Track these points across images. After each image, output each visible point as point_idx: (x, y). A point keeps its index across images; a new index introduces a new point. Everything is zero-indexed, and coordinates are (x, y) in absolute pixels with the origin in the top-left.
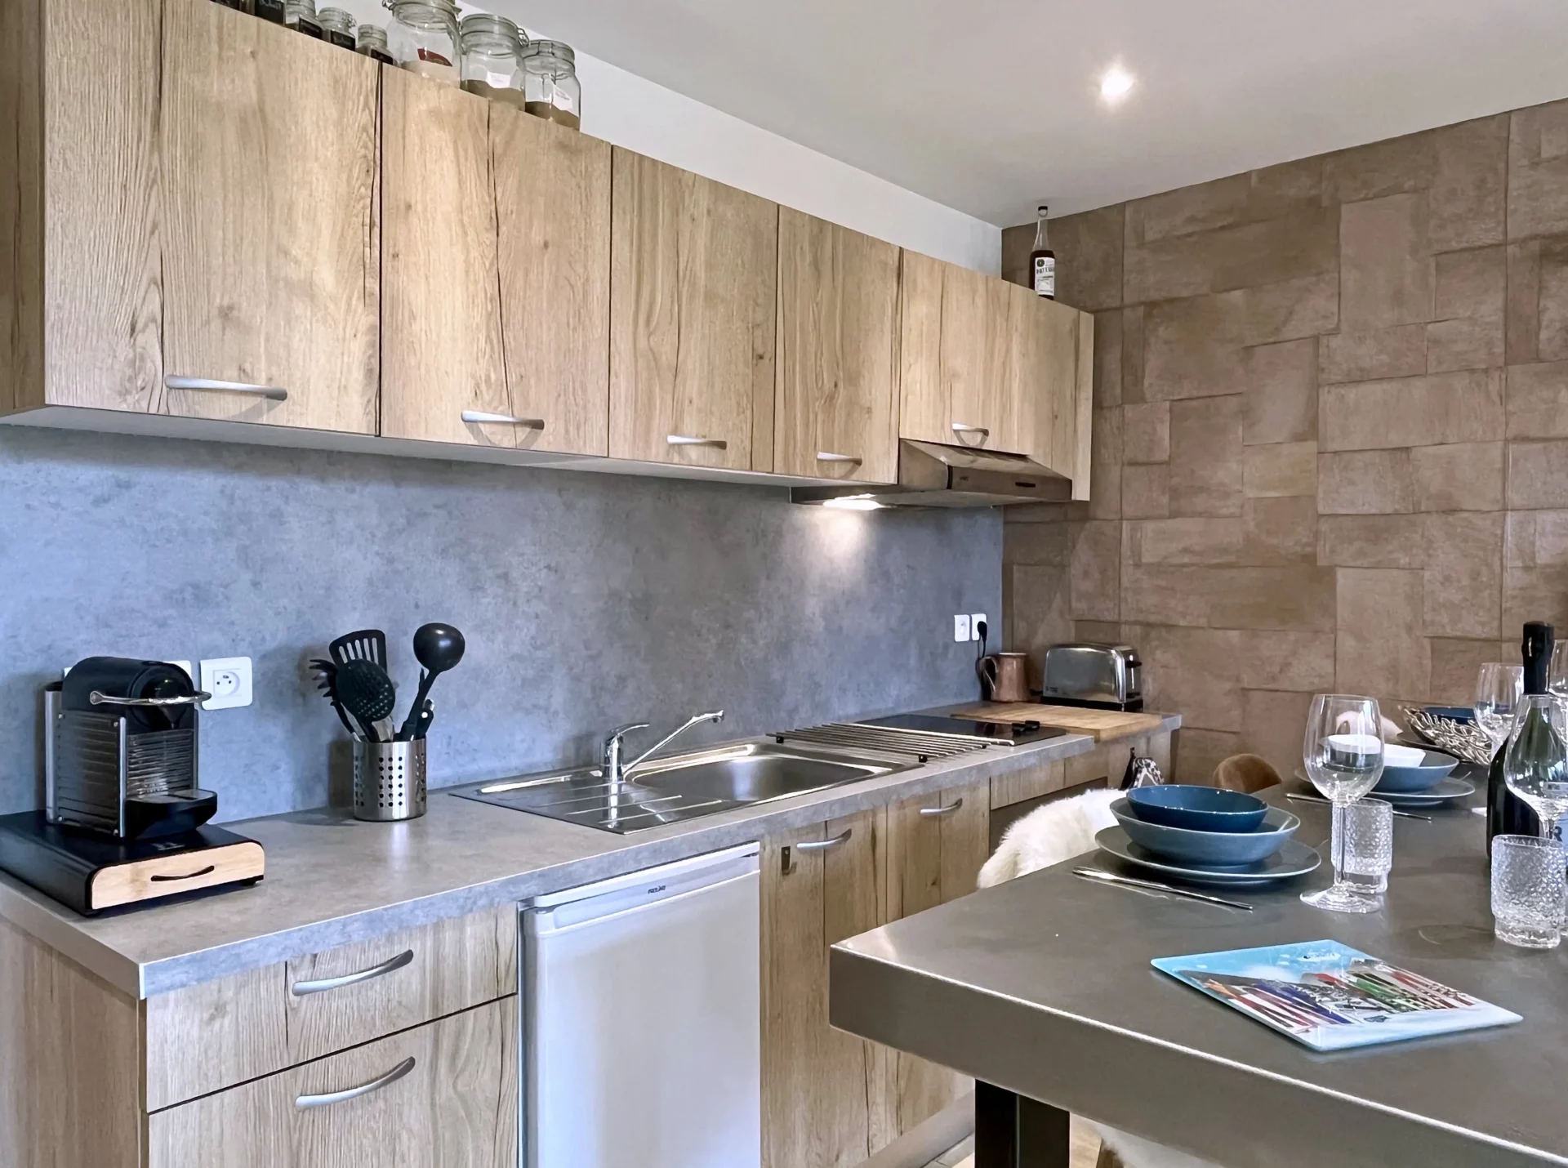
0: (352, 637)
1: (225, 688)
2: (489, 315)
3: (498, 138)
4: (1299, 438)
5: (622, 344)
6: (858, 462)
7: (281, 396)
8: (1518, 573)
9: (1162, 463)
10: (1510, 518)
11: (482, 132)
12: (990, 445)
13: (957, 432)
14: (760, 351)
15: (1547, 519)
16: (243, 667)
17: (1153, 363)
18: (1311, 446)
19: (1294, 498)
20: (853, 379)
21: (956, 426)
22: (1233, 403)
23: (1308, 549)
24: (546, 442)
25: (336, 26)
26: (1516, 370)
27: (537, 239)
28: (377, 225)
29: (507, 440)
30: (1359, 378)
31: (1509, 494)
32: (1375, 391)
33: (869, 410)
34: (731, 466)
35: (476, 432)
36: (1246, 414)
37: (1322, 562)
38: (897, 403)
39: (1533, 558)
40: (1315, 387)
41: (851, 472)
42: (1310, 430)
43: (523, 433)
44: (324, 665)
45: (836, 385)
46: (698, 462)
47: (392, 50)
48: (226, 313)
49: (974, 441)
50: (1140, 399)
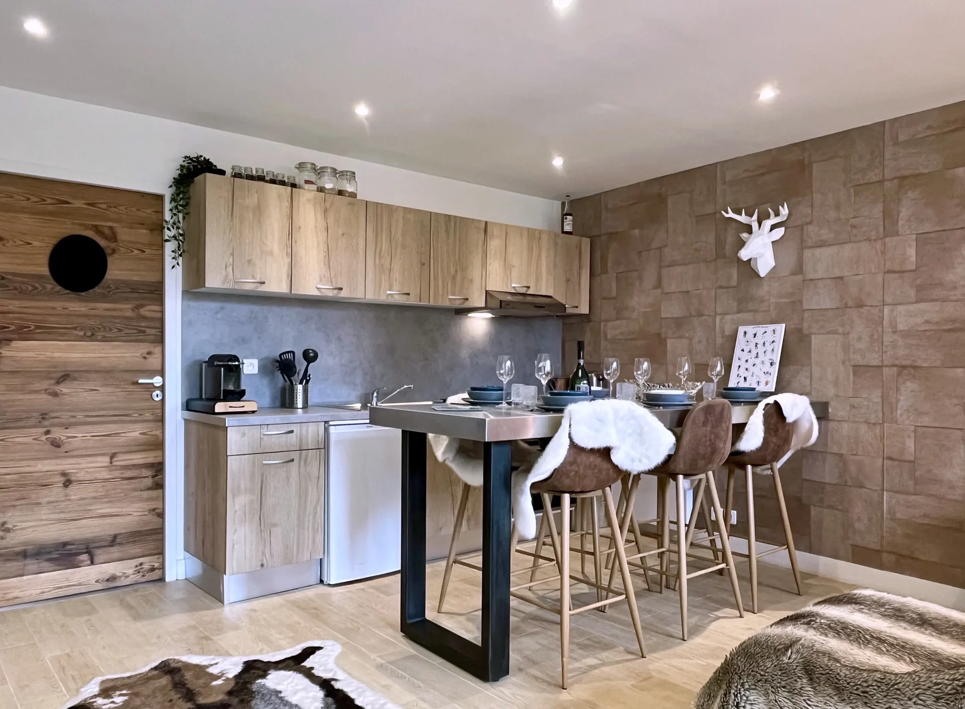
0: (285, 353)
1: (251, 368)
2: (325, 256)
3: (328, 204)
4: (656, 287)
5: (370, 262)
6: (467, 299)
7: (264, 283)
8: (720, 338)
9: (613, 298)
10: (718, 318)
11: (323, 203)
12: (531, 292)
13: (514, 287)
14: (424, 262)
15: (728, 318)
16: (255, 362)
17: (611, 258)
18: (659, 291)
19: (654, 311)
20: (464, 269)
21: (513, 285)
22: (636, 273)
23: (659, 332)
24: (343, 294)
25: (280, 178)
26: (719, 261)
27: (340, 233)
28: (291, 234)
29: (330, 294)
30: (674, 264)
31: (717, 308)
32: (678, 269)
33: (471, 280)
34: (412, 301)
35: (321, 292)
36: (640, 278)
37: (663, 336)
38: (485, 276)
39: (724, 333)
40: (661, 267)
41: (463, 303)
42: (658, 285)
43: (336, 292)
44: (277, 361)
45: (456, 272)
46: (399, 300)
47: (297, 182)
48: (249, 261)
49: (523, 291)
50: (606, 272)
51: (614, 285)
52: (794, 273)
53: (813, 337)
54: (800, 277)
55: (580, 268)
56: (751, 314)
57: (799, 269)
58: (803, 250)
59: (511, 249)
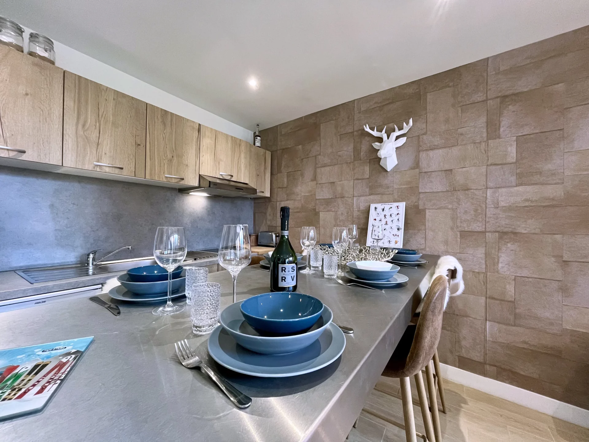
4: (312, 180)
6: (183, 179)
8: (356, 212)
9: (285, 188)
10: (355, 199)
13: (221, 175)
14: (139, 143)
15: (362, 198)
17: (283, 163)
18: (315, 182)
19: (311, 195)
21: (221, 173)
22: (299, 172)
23: (314, 208)
26: (356, 162)
27: (22, 91)
30: (325, 166)
31: (355, 193)
32: (328, 169)
33: (187, 165)
36: (302, 175)
37: (317, 211)
38: (198, 164)
39: (359, 208)
40: (316, 168)
42: (314, 179)
43: (14, 153)
50: (281, 172)
51: (286, 180)
52: (413, 168)
53: (427, 211)
54: (417, 170)
55: (265, 168)
56: (380, 196)
57: (417, 165)
58: (419, 152)
59: (219, 147)
